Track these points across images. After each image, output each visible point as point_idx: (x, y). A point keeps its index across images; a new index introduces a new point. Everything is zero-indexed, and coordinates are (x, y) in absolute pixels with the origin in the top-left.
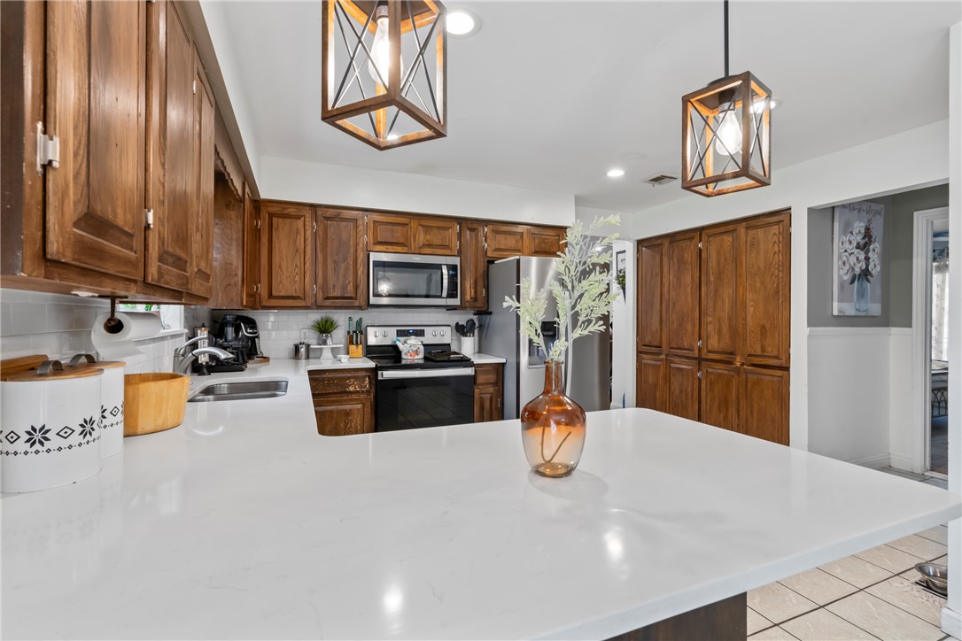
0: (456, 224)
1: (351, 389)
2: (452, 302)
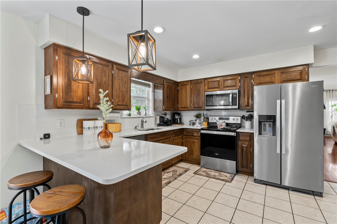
0: (238, 76)
1: (195, 135)
2: (234, 107)
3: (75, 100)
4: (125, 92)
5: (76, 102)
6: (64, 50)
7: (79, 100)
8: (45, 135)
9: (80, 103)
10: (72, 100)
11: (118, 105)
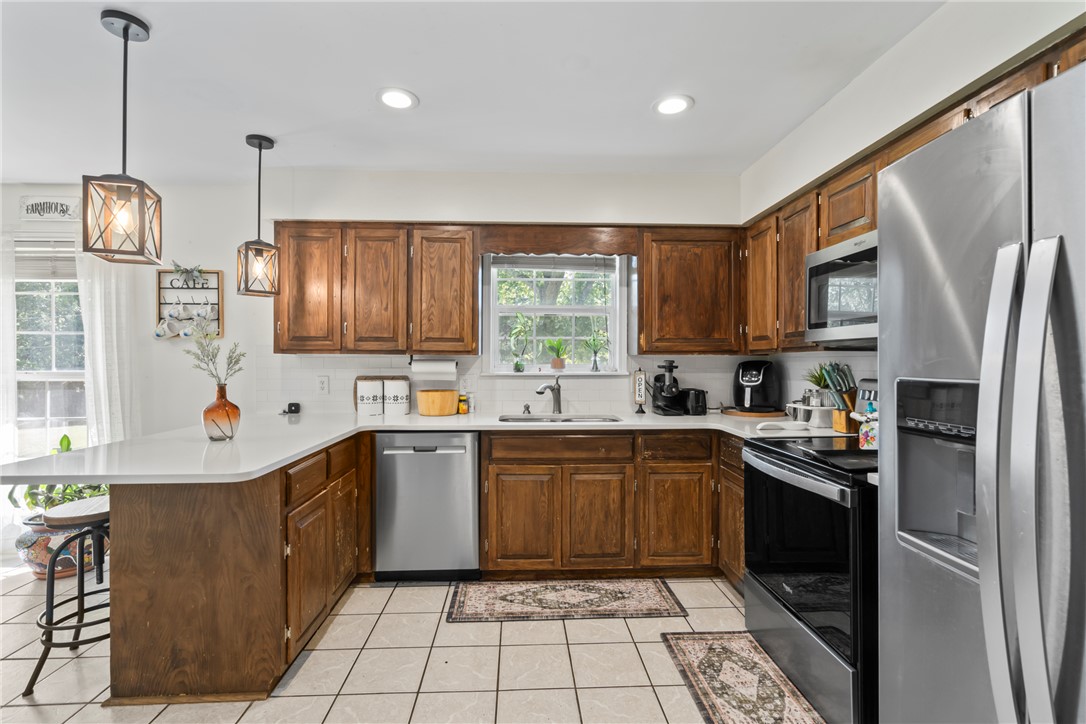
3: (313, 334)
4: (450, 302)
5: (316, 338)
6: (293, 230)
7: (321, 334)
8: (291, 405)
9: (325, 338)
10: (305, 334)
11: (428, 339)
